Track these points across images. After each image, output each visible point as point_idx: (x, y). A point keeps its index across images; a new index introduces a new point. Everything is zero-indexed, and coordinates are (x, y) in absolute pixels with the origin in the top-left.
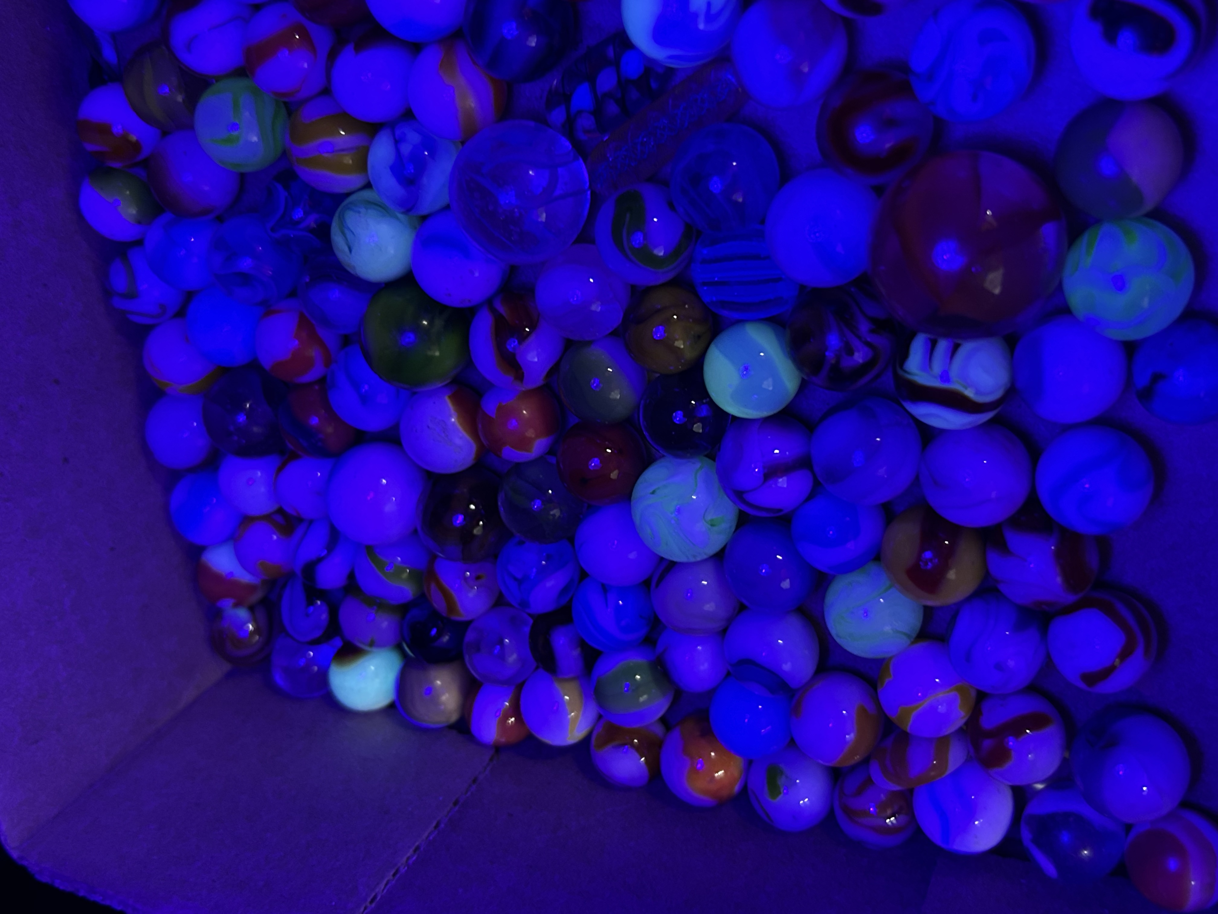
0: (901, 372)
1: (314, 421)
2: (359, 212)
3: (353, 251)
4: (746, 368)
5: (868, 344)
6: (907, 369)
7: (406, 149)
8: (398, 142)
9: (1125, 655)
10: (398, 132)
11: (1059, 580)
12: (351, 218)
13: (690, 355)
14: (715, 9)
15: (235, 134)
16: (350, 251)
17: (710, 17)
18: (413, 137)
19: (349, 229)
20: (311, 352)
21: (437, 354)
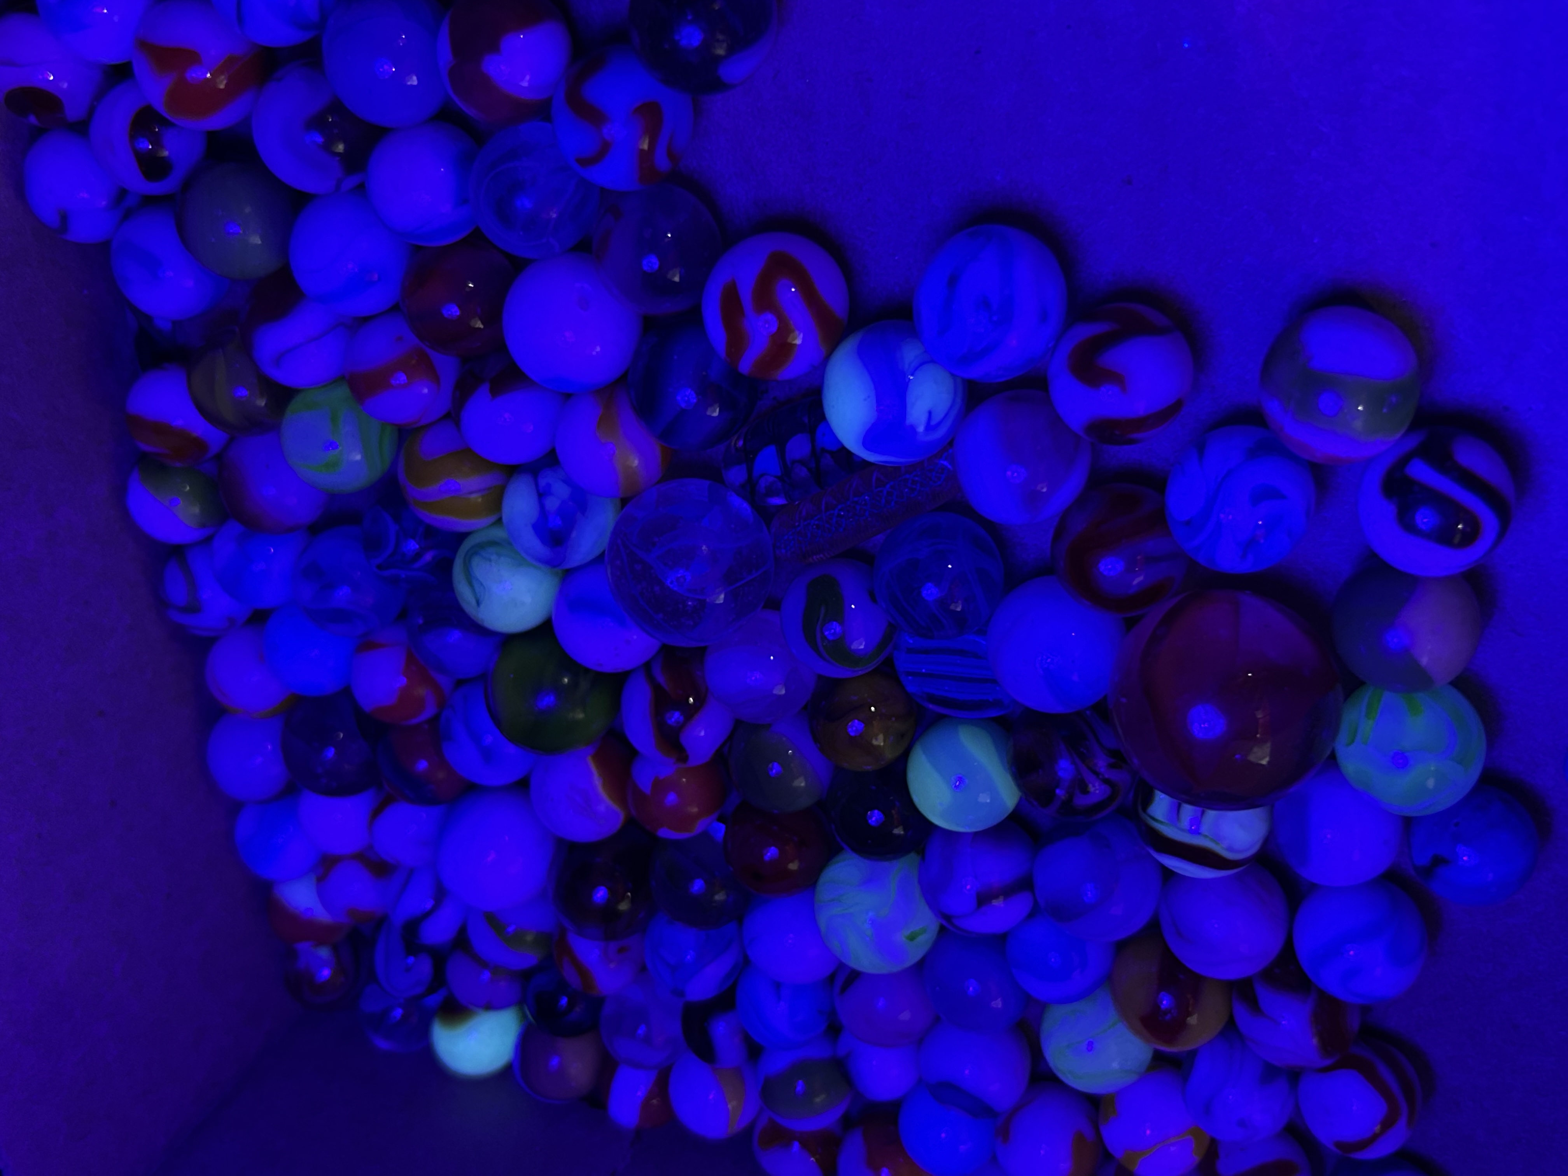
0: (1144, 816)
1: (422, 765)
2: (490, 560)
3: (482, 606)
4: (960, 779)
5: (1106, 781)
6: (1152, 814)
7: (552, 504)
8: (542, 494)
9: (1388, 1124)
10: (543, 482)
11: (1315, 1041)
12: (479, 567)
13: (890, 755)
14: (937, 417)
15: (333, 455)
16: (478, 603)
17: (929, 427)
18: (561, 491)
19: (477, 579)
20: (421, 691)
21: (580, 716)
